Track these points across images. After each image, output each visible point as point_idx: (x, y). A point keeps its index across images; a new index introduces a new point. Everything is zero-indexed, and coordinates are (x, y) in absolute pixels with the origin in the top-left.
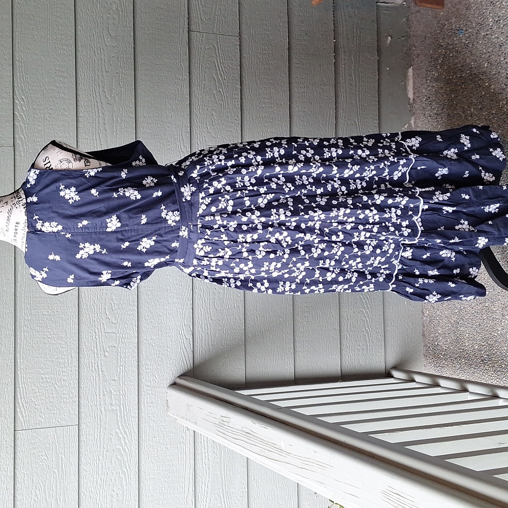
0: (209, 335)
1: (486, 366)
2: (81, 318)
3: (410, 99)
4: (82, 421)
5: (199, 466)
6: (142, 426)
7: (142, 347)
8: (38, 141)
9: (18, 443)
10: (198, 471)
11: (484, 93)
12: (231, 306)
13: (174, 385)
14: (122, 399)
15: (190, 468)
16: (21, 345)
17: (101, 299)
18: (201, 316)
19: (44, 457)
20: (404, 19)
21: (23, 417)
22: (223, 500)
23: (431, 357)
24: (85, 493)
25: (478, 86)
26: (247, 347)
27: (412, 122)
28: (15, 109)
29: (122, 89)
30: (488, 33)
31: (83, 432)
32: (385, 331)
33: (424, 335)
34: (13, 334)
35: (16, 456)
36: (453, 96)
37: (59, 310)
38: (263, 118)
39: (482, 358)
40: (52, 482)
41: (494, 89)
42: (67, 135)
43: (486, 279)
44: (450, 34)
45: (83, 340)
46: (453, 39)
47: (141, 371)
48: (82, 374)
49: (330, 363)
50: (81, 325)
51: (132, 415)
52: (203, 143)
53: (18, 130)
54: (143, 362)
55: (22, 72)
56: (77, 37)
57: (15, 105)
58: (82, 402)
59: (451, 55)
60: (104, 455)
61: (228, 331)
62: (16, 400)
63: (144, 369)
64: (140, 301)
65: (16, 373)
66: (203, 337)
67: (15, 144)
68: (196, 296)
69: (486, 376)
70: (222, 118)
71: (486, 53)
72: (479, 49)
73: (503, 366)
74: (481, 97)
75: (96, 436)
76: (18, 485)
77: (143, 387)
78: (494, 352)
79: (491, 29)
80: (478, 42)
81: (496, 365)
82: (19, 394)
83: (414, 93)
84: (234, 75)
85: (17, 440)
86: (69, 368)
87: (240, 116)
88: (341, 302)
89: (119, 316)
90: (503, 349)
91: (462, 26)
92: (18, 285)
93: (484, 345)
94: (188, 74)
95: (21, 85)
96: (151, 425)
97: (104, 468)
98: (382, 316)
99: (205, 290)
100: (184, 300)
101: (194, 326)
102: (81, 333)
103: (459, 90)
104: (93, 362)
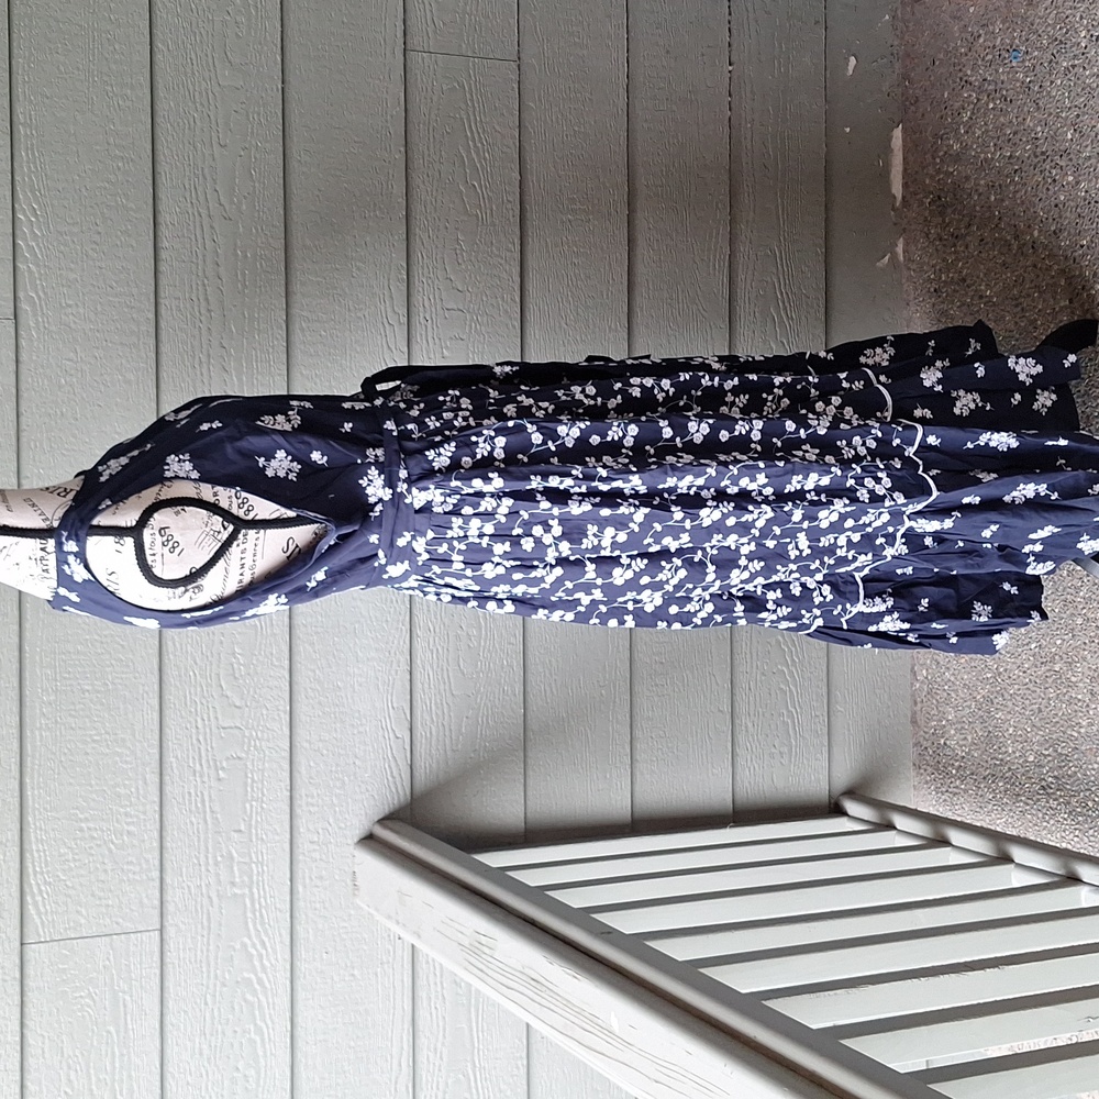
0: (447, 729)
1: (1051, 801)
2: (167, 697)
3: (895, 197)
4: (169, 920)
5: (422, 1013)
6: (299, 928)
7: (300, 759)
8: (70, 306)
9: (30, 970)
10: (420, 1023)
11: (1062, 198)
12: (495, 664)
13: (369, 840)
14: (255, 872)
15: (403, 1017)
16: (33, 757)
17: (209, 654)
18: (430, 688)
19: (87, 1000)
20: (887, 17)
21: (39, 914)
22: (473, 1084)
23: (930, 770)
24: (176, 1075)
25: (1050, 180)
26: (530, 754)
27: (900, 249)
28: (18, 232)
29: (257, 185)
30: (1076, 62)
31: (171, 945)
32: (831, 713)
33: (914, 722)
34: (17, 735)
35: (25, 999)
36: (993, 198)
37: (116, 681)
38: (569, 247)
39: (1044, 783)
40: (103, 1052)
41: (1086, 192)
42: (135, 291)
43: (1057, 610)
44: (990, 57)
45: (170, 744)
46: (997, 71)
47: (298, 811)
48: (169, 818)
49: (710, 786)
50: (167, 712)
51: (278, 906)
52: (435, 304)
53: (24, 279)
54: (301, 791)
55: (32, 150)
56: (156, 68)
57: (17, 223)
58: (168, 880)
59: (991, 106)
60: (217, 994)
61: (487, 720)
62: (25, 878)
63: (304, 804)
64: (296, 658)
65: (24, 820)
66: (434, 733)
67: (18, 312)
68: (419, 645)
69: (1052, 822)
70: (478, 247)
71: (1070, 108)
72: (1055, 97)
73: (1090, 804)
74: (1056, 206)
75: (199, 952)
76: (31, 1062)
77: (303, 845)
78: (1069, 772)
79: (1083, 54)
80: (1052, 82)
81: (1074, 800)
82: (30, 865)
83: (905, 185)
84: (505, 149)
85: (27, 965)
86: (141, 808)
87: (517, 241)
88: (735, 651)
89: (249, 692)
90: (1090, 767)
91: (1017, 41)
92: (27, 625)
93: (1049, 755)
94: (403, 149)
95: (30, 178)
96: (320, 926)
97: (216, 1022)
98: (825, 680)
99: (437, 630)
100: (393, 654)
101: (414, 709)
102: (167, 730)
103: (1007, 186)
104: (192, 791)
